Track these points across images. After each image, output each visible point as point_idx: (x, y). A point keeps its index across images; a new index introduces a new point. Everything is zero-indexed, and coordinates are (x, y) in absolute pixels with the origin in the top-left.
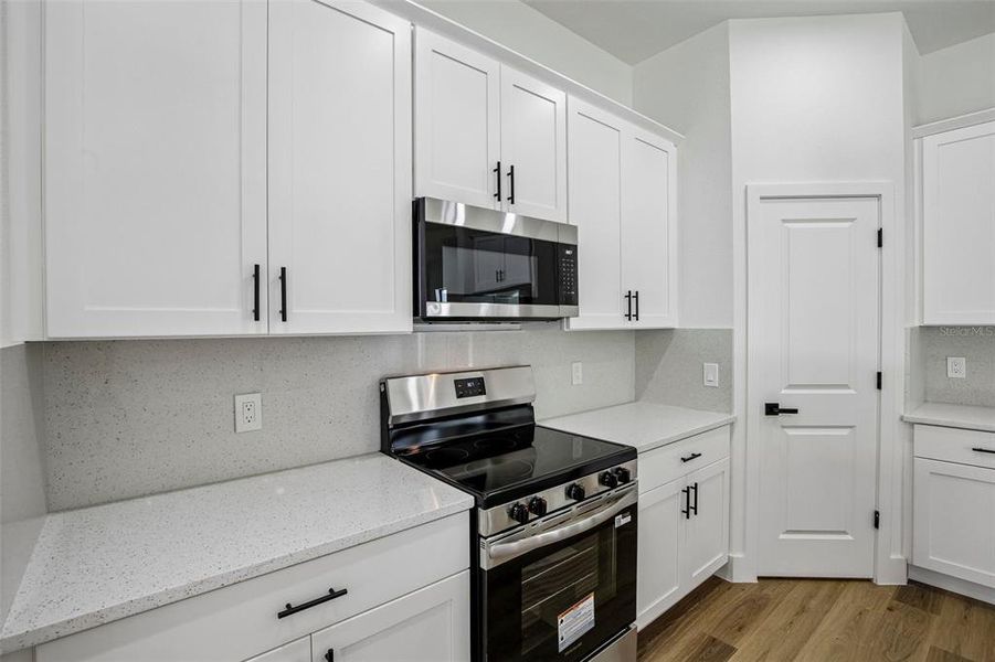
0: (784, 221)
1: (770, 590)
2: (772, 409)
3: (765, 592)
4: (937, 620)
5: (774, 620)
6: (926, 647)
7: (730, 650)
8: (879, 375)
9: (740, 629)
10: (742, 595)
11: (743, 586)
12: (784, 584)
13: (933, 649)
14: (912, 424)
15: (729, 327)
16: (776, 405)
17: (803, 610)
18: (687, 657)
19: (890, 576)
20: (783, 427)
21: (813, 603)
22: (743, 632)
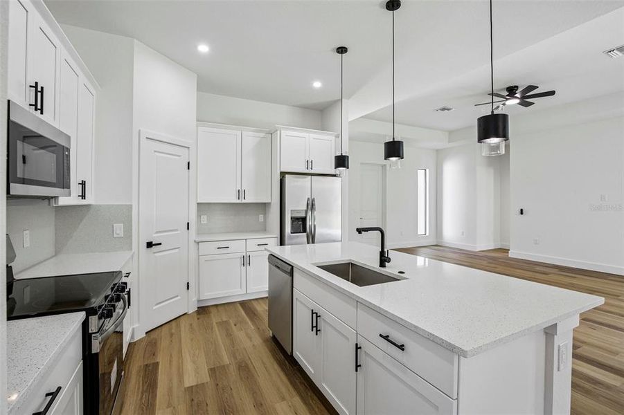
0: (155, 151)
1: (153, 335)
2: (150, 245)
3: (152, 337)
4: (212, 315)
5: (164, 344)
6: (215, 324)
7: (157, 364)
8: (188, 224)
9: (154, 355)
10: (144, 343)
11: (140, 340)
12: (157, 330)
13: (216, 323)
14: (198, 243)
15: (129, 203)
16: (152, 242)
17: (172, 335)
18: (141, 378)
19: (192, 309)
20: (155, 253)
21: (173, 331)
22: (156, 354)
